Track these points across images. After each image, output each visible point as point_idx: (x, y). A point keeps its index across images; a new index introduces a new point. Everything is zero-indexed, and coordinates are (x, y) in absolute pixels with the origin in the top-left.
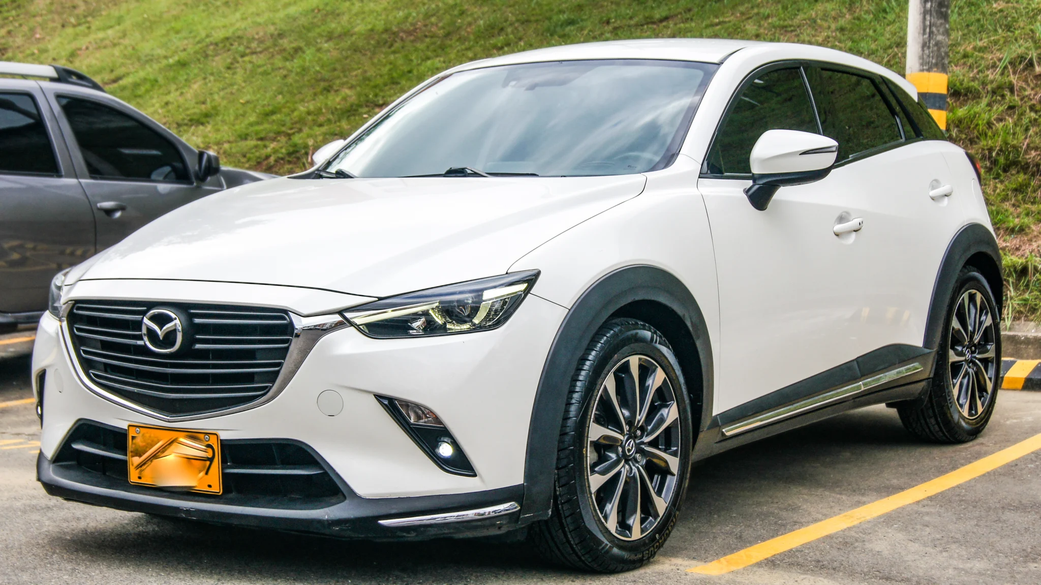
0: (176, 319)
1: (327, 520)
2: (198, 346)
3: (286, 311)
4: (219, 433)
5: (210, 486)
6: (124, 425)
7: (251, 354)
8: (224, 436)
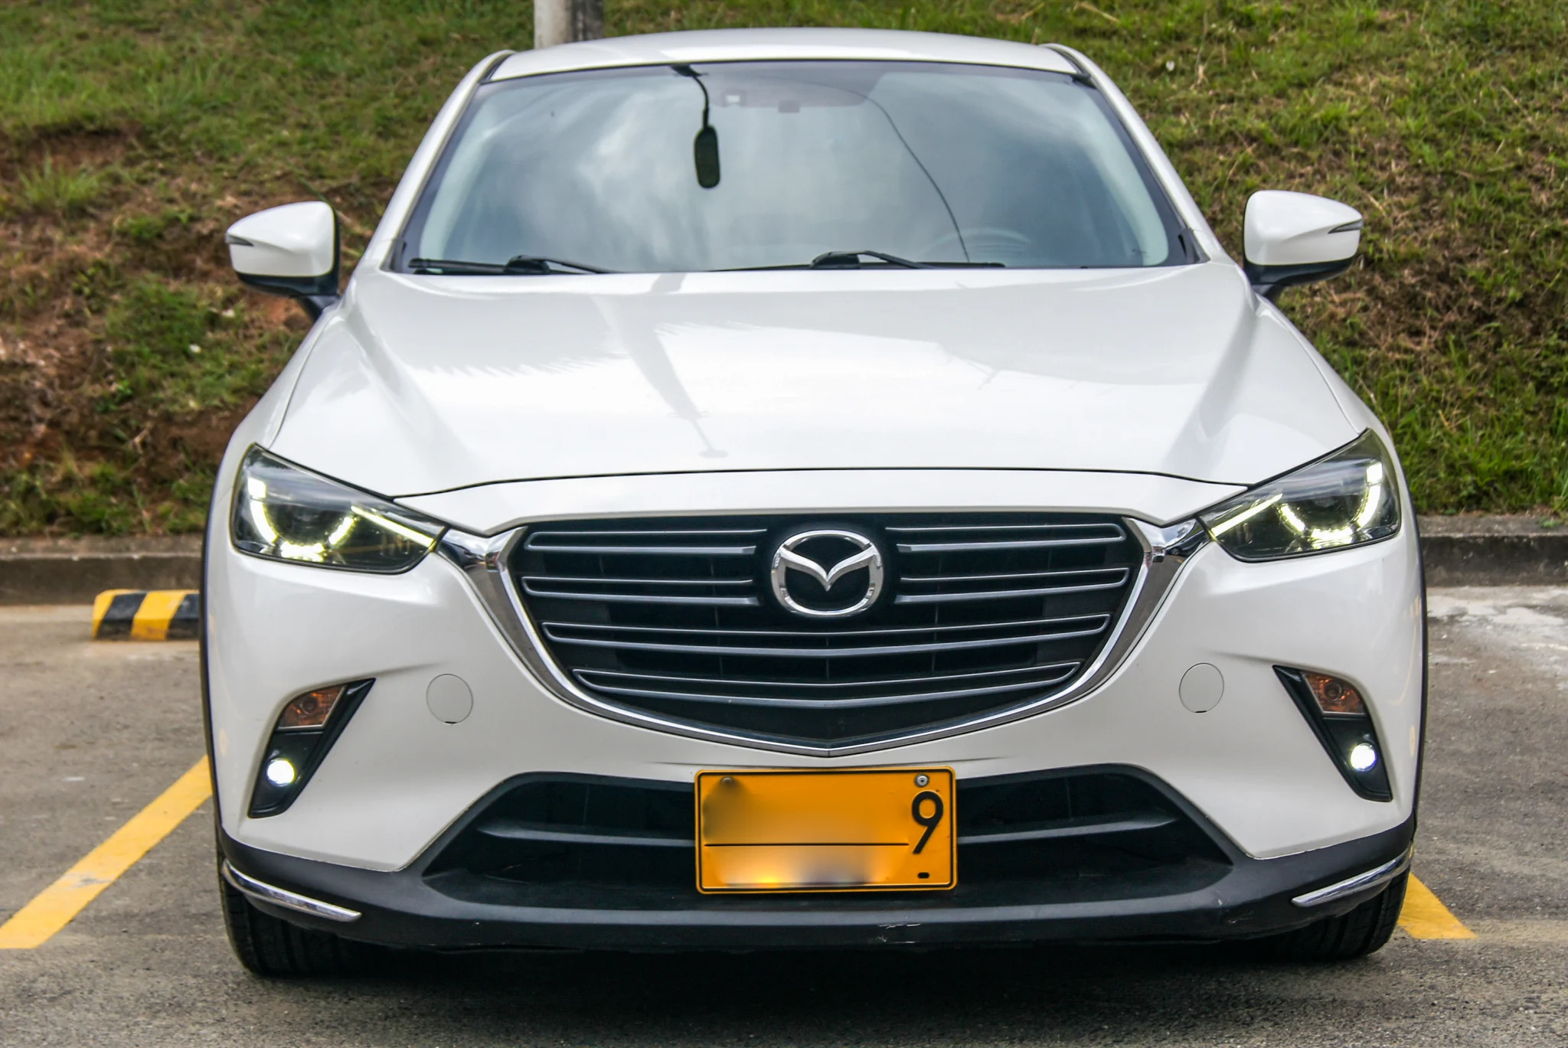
0: (869, 546)
1: (1223, 909)
2: (908, 599)
3: (1117, 518)
4: (953, 767)
5: (924, 875)
6: (686, 775)
7: (1034, 606)
8: (963, 772)
